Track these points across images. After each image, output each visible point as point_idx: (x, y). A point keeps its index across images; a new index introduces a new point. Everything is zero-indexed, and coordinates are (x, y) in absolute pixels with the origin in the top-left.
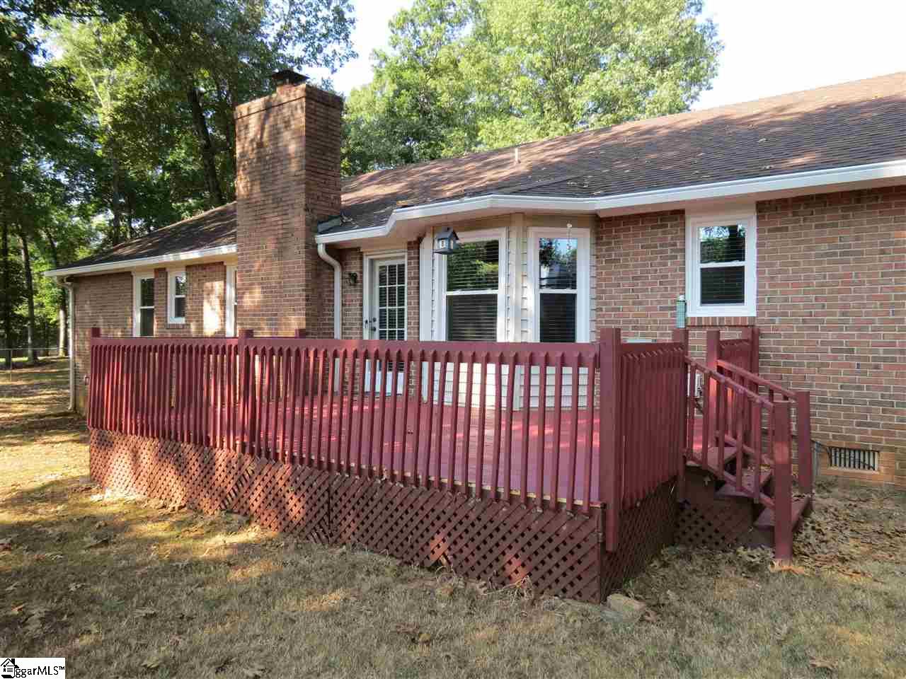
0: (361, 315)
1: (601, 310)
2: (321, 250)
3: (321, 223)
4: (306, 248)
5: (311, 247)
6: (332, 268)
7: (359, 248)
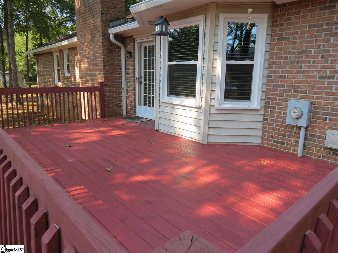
0: (134, 74)
1: (271, 76)
2: (112, 37)
3: (111, 21)
4: (102, 36)
5: (105, 36)
6: (119, 48)
7: (132, 36)
